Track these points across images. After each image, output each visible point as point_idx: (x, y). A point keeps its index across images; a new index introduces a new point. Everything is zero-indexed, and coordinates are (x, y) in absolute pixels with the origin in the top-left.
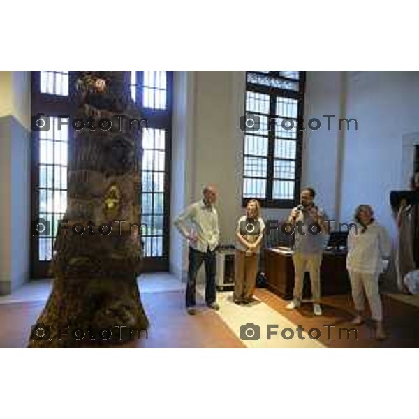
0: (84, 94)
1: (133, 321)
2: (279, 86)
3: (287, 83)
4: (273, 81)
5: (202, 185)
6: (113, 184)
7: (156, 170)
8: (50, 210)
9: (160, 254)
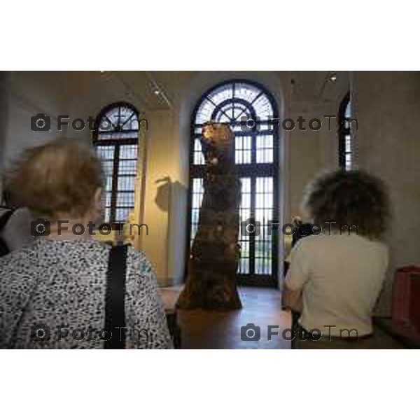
7: (266, 207)
9: (270, 272)
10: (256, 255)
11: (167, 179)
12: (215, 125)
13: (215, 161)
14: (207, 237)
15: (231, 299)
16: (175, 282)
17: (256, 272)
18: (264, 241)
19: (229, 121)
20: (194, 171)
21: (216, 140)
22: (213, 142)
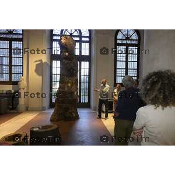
0: (63, 57)
1: (74, 115)
2: (130, 43)
3: (133, 41)
4: (128, 41)
5: (101, 79)
6: (70, 79)
7: (86, 74)
8: (55, 88)
9: (87, 102)
10: (82, 95)
11: (41, 60)
12: (66, 36)
13: (67, 54)
14: (64, 89)
15: (76, 115)
16: (46, 108)
17: (82, 102)
18: (85, 89)
19: (69, 34)
20: (53, 57)
21: (67, 44)
22: (66, 45)
